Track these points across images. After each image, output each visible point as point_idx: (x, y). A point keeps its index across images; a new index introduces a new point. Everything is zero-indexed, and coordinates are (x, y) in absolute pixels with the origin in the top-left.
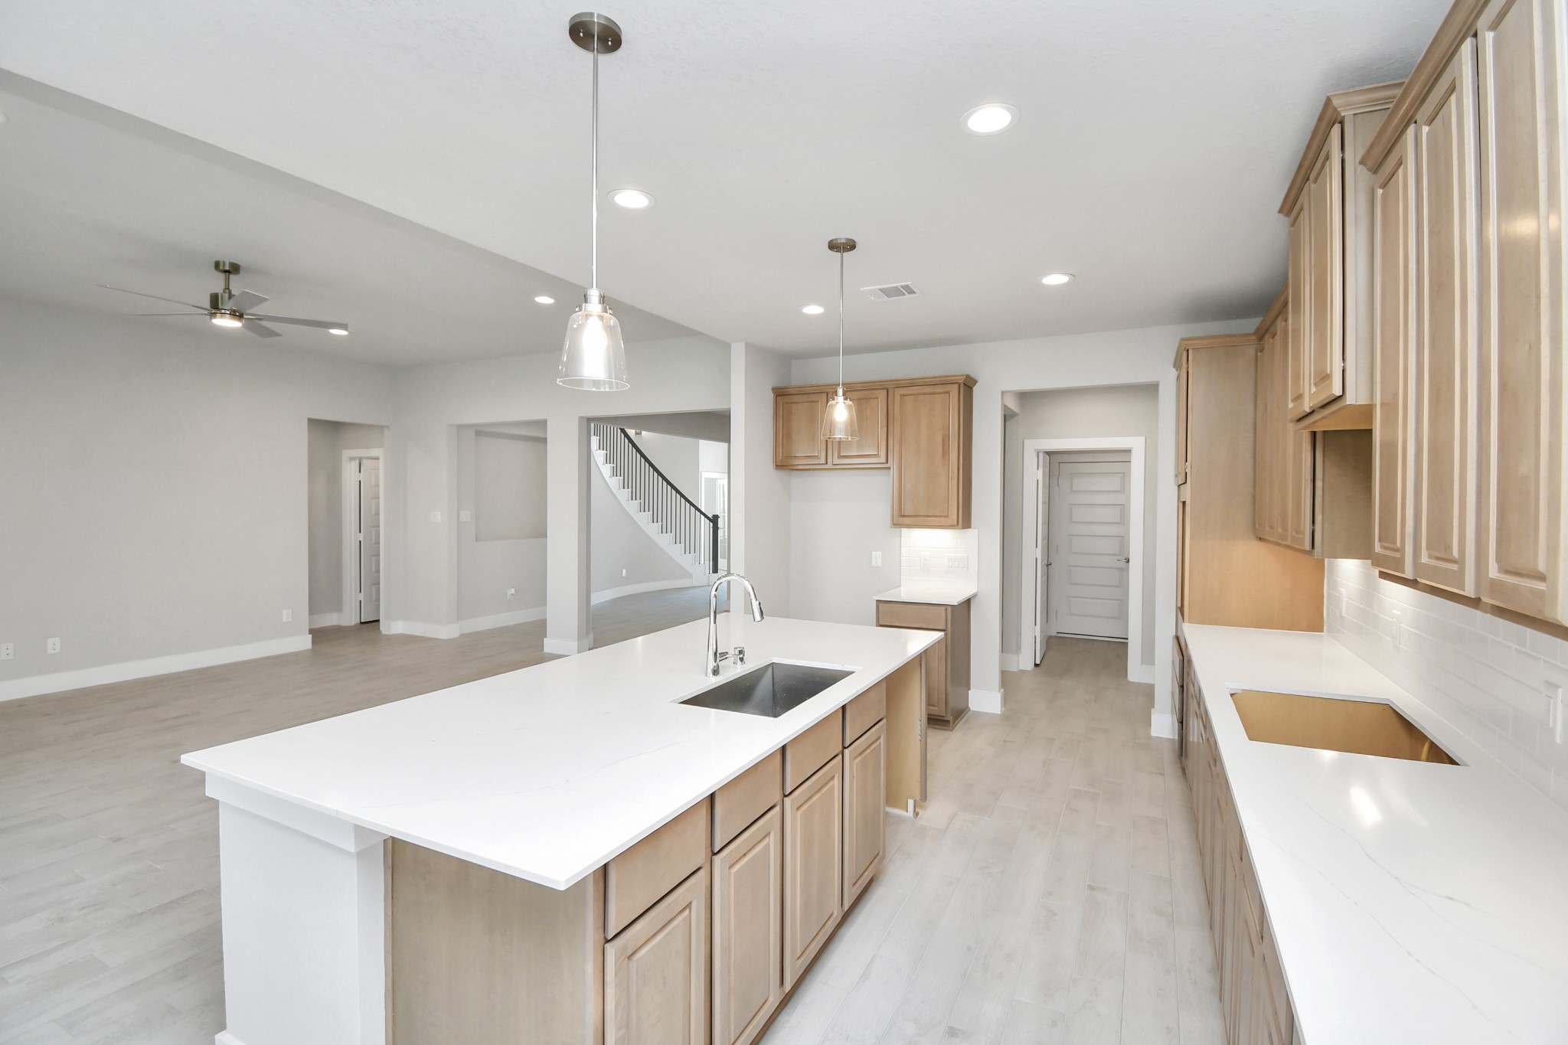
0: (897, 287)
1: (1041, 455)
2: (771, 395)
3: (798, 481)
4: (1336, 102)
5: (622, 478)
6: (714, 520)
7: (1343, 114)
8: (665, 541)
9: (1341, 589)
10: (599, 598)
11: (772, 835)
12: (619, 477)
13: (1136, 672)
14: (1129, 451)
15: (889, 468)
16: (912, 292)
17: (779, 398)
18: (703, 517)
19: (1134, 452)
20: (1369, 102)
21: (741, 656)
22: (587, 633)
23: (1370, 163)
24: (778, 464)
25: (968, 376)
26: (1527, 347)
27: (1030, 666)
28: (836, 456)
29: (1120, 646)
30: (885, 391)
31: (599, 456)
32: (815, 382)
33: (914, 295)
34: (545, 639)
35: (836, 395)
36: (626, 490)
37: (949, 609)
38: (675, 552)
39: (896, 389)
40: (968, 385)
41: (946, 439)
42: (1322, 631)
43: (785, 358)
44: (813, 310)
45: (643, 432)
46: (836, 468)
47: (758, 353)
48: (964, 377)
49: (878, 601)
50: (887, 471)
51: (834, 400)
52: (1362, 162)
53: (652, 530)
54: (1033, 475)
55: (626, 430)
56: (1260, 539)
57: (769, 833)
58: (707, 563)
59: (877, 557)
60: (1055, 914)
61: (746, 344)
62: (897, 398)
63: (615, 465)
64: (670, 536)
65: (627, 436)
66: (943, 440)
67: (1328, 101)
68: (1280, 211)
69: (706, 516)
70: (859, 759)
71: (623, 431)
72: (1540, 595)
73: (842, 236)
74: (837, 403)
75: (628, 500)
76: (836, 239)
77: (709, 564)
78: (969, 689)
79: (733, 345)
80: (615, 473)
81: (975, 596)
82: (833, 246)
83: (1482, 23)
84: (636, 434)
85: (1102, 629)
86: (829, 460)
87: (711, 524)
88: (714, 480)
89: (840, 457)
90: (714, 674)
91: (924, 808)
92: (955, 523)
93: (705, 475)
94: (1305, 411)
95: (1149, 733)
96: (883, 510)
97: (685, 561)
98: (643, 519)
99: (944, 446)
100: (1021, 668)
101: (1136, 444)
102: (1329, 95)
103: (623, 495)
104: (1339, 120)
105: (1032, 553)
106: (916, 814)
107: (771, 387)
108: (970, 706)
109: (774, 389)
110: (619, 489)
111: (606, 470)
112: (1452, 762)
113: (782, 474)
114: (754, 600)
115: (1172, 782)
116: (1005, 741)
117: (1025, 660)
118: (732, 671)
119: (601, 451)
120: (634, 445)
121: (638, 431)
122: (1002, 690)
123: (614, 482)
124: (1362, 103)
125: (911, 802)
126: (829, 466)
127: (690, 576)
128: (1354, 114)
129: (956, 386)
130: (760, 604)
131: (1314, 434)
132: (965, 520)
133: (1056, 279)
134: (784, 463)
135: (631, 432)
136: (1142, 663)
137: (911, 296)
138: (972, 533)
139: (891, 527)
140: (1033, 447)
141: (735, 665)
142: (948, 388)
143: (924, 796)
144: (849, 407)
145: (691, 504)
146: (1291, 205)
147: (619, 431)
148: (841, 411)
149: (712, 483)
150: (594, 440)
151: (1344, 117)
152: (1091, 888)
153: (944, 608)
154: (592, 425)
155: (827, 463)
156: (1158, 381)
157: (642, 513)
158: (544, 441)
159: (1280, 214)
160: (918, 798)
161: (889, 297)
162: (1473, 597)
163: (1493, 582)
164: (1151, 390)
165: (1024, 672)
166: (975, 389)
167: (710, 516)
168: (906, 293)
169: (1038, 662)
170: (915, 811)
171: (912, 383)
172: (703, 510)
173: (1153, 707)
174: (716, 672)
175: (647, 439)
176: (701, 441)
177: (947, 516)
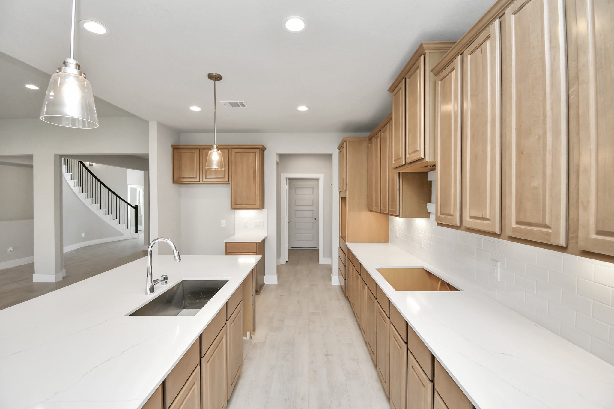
0: (237, 103)
1: (287, 180)
2: (171, 149)
3: (184, 189)
4: (424, 46)
5: (82, 187)
6: (136, 208)
7: (426, 51)
8: (108, 219)
9: (396, 228)
10: (67, 249)
11: (196, 383)
12: (79, 187)
13: (323, 260)
14: (318, 179)
15: (230, 184)
16: (244, 106)
17: (175, 150)
18: (129, 206)
19: (320, 179)
20: (435, 48)
21: (166, 281)
22: (61, 269)
23: (435, 71)
24: (175, 181)
25: (263, 146)
26: (537, 137)
27: (284, 263)
28: (204, 178)
29: (315, 251)
30: (227, 150)
31: (67, 175)
32: (192, 144)
33: (244, 108)
34: (33, 275)
35: (213, 148)
36: (84, 193)
37: (258, 243)
38: (114, 223)
39: (232, 150)
40: (263, 150)
41: (254, 172)
42: (388, 242)
43: (178, 132)
44: (195, 109)
45: (94, 164)
46: (204, 183)
47: (163, 127)
48: (262, 146)
49: (226, 243)
50: (229, 185)
51: (212, 150)
52: (432, 71)
53: (101, 213)
54: (285, 187)
55: (83, 162)
56: (370, 211)
57: (195, 383)
58: (132, 227)
59: (224, 223)
60: (316, 371)
61: (157, 122)
62: (233, 153)
63: (77, 181)
64: (110, 216)
65: (84, 166)
66: (253, 172)
67: (421, 45)
68: (388, 90)
69: (131, 206)
70: (233, 323)
71: (82, 163)
72: (548, 234)
73: (215, 71)
74: (213, 152)
75: (85, 198)
76: (212, 73)
77: (133, 228)
78: (264, 276)
79: (150, 122)
80: (77, 185)
81: (266, 237)
82: (211, 76)
83: (509, 11)
84: (90, 165)
85: (308, 245)
86: (201, 180)
87: (134, 209)
88: (135, 189)
89: (206, 178)
90: (151, 292)
91: (254, 334)
92: (259, 207)
93: (130, 186)
94: (403, 164)
95: (331, 284)
96: (227, 201)
97: (120, 228)
98: (95, 208)
99: (254, 175)
100: (281, 263)
101: (321, 176)
102: (423, 42)
103: (83, 196)
104: (423, 54)
105: (285, 218)
106: (251, 337)
107: (170, 145)
108: (265, 282)
109: (172, 146)
110: (80, 193)
111: (72, 183)
112: (457, 290)
113: (176, 186)
114: (175, 251)
115: (344, 303)
116: (281, 296)
117: (283, 261)
118: (161, 289)
119: (68, 173)
120: (89, 171)
121: (91, 163)
122: (277, 274)
123: (77, 190)
124: (432, 48)
125: (249, 333)
126: (201, 182)
127: (122, 235)
128: (430, 52)
129: (259, 150)
130: (178, 253)
131: (399, 173)
132: (262, 206)
133: (303, 108)
134: (178, 181)
135: (87, 164)
136: (324, 257)
137: (242, 108)
138: (265, 211)
139: (231, 209)
140: (285, 176)
141: (162, 285)
142: (255, 150)
143: (254, 330)
144: (219, 154)
145: (123, 200)
146: (394, 88)
147: (79, 163)
148: (215, 156)
149: (133, 190)
150: (64, 168)
151: (426, 52)
152: (327, 355)
153: (256, 243)
154: (63, 159)
155: (200, 181)
156: (332, 153)
157: (94, 205)
158: (31, 167)
159: (388, 92)
160: (252, 330)
161: (232, 107)
162: (499, 234)
163: (514, 228)
164: (330, 156)
165: (282, 265)
166: (265, 151)
167: (133, 205)
168: (241, 106)
169: (287, 260)
170: (250, 336)
171: (240, 147)
172: (129, 203)
173: (332, 274)
174: (152, 290)
175: (96, 167)
176: (127, 169)
177: (255, 204)
